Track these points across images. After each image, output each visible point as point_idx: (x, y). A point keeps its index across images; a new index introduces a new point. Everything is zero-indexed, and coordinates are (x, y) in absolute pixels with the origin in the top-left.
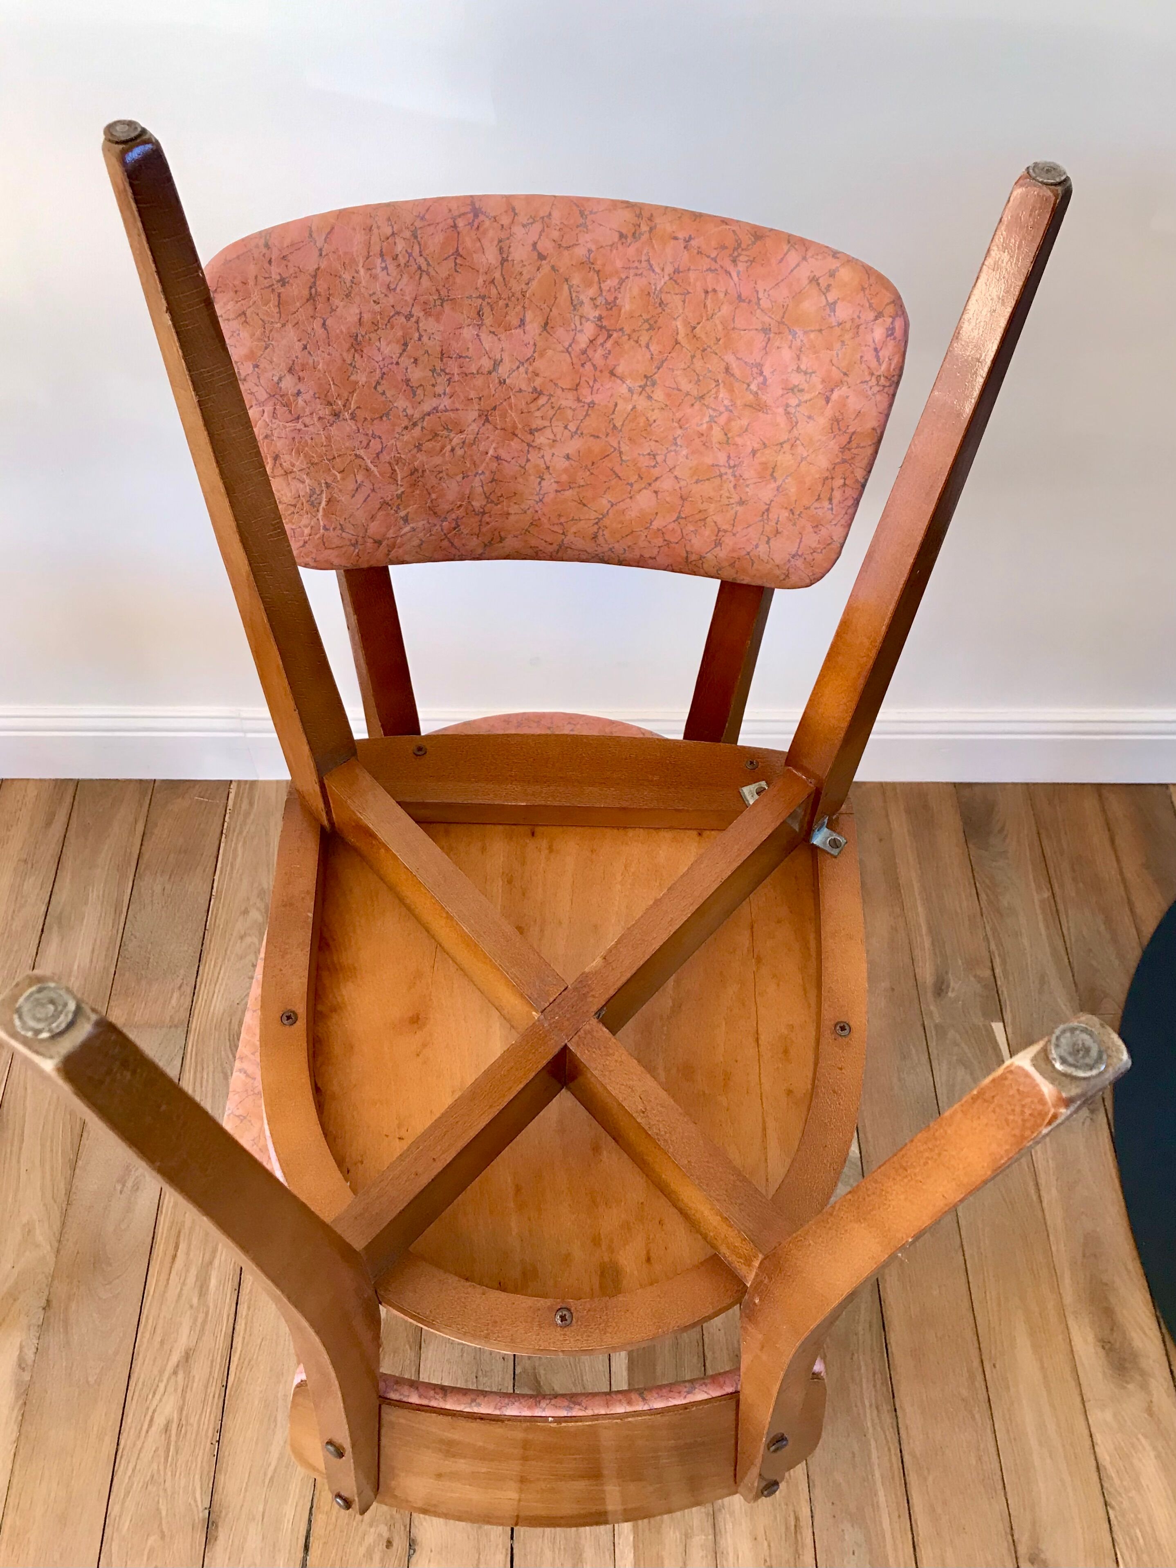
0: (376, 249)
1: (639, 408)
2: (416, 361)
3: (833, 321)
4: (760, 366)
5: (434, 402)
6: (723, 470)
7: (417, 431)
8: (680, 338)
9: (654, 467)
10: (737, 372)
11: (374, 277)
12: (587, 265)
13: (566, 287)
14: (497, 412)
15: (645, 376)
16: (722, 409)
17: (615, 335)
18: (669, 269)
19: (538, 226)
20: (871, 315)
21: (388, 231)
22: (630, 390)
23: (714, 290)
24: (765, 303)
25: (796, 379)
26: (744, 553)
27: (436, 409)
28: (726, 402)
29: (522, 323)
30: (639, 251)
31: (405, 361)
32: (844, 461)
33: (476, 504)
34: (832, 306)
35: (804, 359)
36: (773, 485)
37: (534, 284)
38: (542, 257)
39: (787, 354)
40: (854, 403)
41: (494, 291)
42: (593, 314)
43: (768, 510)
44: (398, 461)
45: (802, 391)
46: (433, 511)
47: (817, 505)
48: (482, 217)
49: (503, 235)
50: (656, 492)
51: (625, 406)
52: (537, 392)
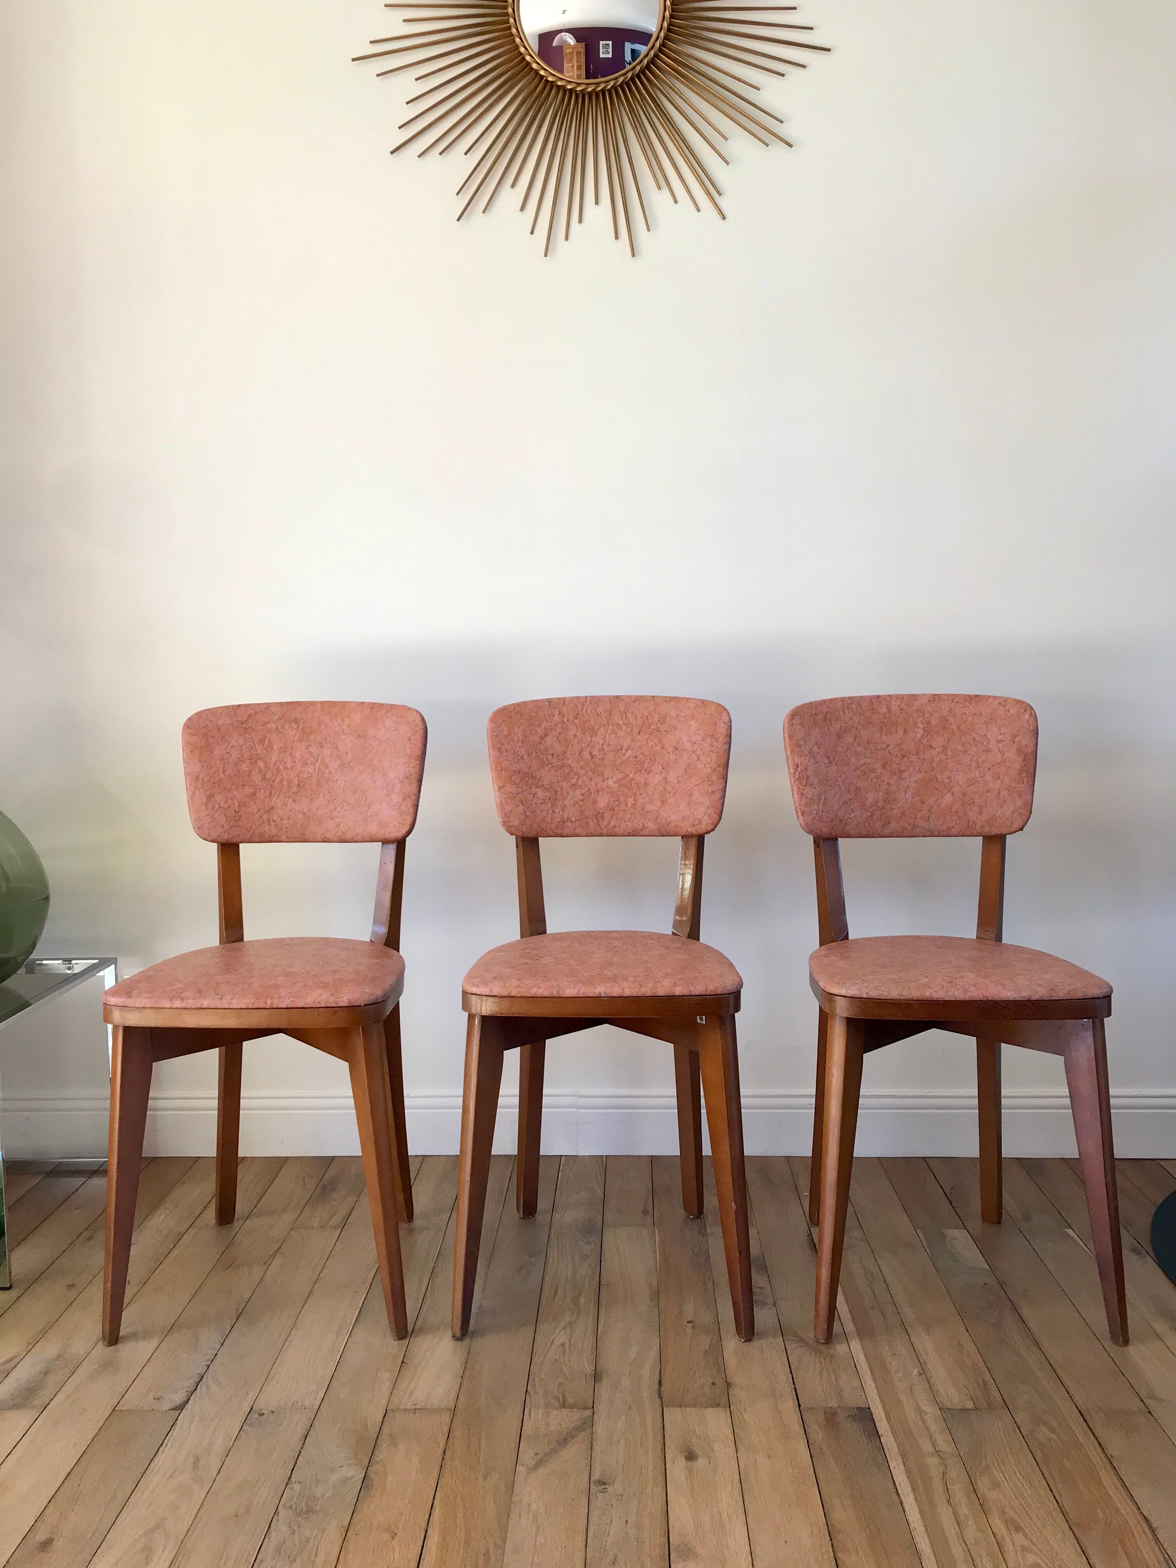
0: (846, 707)
1: (942, 759)
2: (859, 745)
3: (1009, 715)
4: (986, 736)
5: (865, 760)
6: (978, 779)
7: (858, 772)
8: (955, 731)
9: (951, 782)
10: (977, 739)
11: (845, 715)
12: (918, 710)
13: (911, 719)
14: (888, 764)
15: (944, 747)
16: (974, 754)
17: (931, 733)
18: (947, 709)
19: (900, 700)
20: (1023, 710)
21: (849, 702)
22: (938, 752)
23: (965, 713)
25: (1000, 737)
26: (992, 815)
27: (866, 763)
28: (976, 751)
29: (897, 731)
30: (936, 705)
31: (855, 744)
32: (1025, 766)
33: (880, 804)
34: (1009, 710)
35: (1002, 730)
36: (999, 781)
37: (900, 718)
38: (902, 709)
39: (995, 729)
40: (1024, 742)
41: (886, 721)
42: (922, 726)
43: (999, 792)
44: (851, 783)
45: (1003, 741)
46: (863, 807)
47: (1018, 786)
48: (880, 698)
49: (888, 703)
50: (952, 793)
51: (937, 759)
52: (903, 756)
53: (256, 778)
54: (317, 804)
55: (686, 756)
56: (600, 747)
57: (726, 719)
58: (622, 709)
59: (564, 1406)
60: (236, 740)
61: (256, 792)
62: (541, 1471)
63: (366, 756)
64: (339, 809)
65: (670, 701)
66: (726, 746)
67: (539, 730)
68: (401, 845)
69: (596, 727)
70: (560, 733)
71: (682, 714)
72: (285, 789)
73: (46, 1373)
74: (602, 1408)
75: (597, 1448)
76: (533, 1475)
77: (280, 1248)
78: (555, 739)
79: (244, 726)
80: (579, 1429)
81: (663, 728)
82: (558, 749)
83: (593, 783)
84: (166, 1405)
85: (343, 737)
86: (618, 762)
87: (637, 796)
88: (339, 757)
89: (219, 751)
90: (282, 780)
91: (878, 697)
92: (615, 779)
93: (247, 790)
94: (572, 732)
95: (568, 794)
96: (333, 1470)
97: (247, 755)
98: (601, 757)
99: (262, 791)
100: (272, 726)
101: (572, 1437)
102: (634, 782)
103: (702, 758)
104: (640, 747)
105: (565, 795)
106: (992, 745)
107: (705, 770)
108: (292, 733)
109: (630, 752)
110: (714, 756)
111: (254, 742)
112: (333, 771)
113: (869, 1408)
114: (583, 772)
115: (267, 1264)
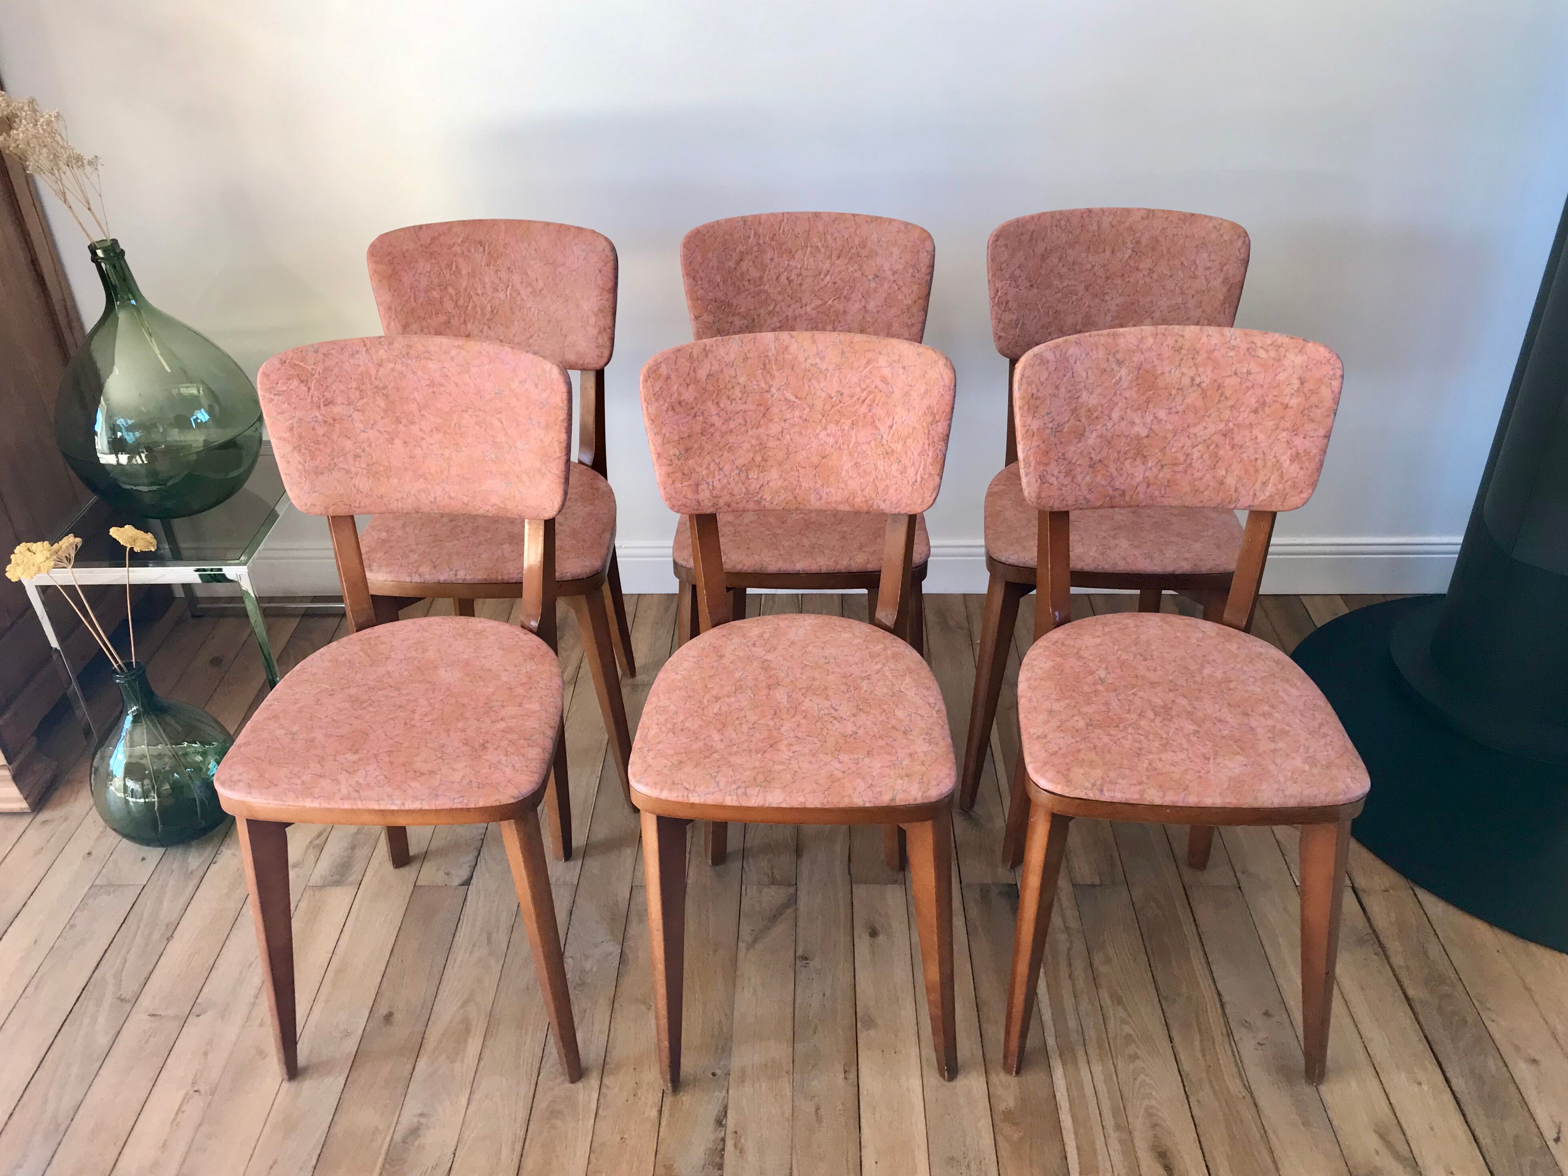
1: (1147, 282)
2: (1064, 266)
3: (1223, 239)
4: (1194, 261)
5: (1068, 282)
7: (1060, 294)
8: (1164, 253)
10: (1186, 263)
11: (1053, 234)
12: (1130, 227)
13: (1121, 237)
14: (1091, 286)
15: (1150, 269)
16: (1180, 279)
17: (1139, 254)
20: (1237, 236)
22: (1144, 275)
24: (1196, 237)
25: (1209, 264)
27: (1068, 285)
28: (1182, 277)
29: (1104, 251)
30: (1149, 222)
31: (1060, 265)
34: (1222, 235)
35: (1212, 256)
36: (1201, 309)
37: (1109, 237)
38: (1113, 226)
39: (1205, 255)
41: (1095, 239)
42: (1131, 246)
45: (1211, 269)
48: (1092, 213)
49: (1099, 219)
51: (1141, 282)
52: (1107, 278)
53: (449, 305)
54: (513, 332)
55: (886, 286)
56: (798, 271)
57: (930, 249)
58: (821, 229)
59: (773, 884)
60: (424, 266)
61: (450, 319)
62: (759, 946)
63: (557, 284)
64: (535, 337)
65: (872, 222)
66: (928, 277)
67: (734, 255)
68: (600, 376)
69: (794, 250)
70: (757, 257)
71: (884, 239)
72: (479, 316)
73: (353, 848)
74: (803, 886)
75: (801, 924)
76: (751, 951)
78: (751, 263)
79: (428, 250)
80: (785, 906)
81: (864, 253)
82: (755, 273)
83: (791, 310)
84: (456, 882)
85: (531, 262)
86: (817, 288)
87: (836, 323)
88: (530, 284)
89: (407, 279)
90: (475, 307)
91: (1090, 211)
92: (813, 306)
93: (442, 318)
94: (769, 256)
95: (765, 321)
96: (596, 945)
97: (436, 281)
98: (799, 282)
99: (456, 319)
100: (457, 249)
101: (781, 914)
102: (832, 309)
103: (903, 289)
104: (840, 272)
105: (762, 322)
106: (1200, 272)
107: (905, 302)
108: (479, 257)
109: (828, 277)
110: (915, 287)
111: (441, 267)
112: (525, 298)
113: (1016, 885)
114: (780, 298)
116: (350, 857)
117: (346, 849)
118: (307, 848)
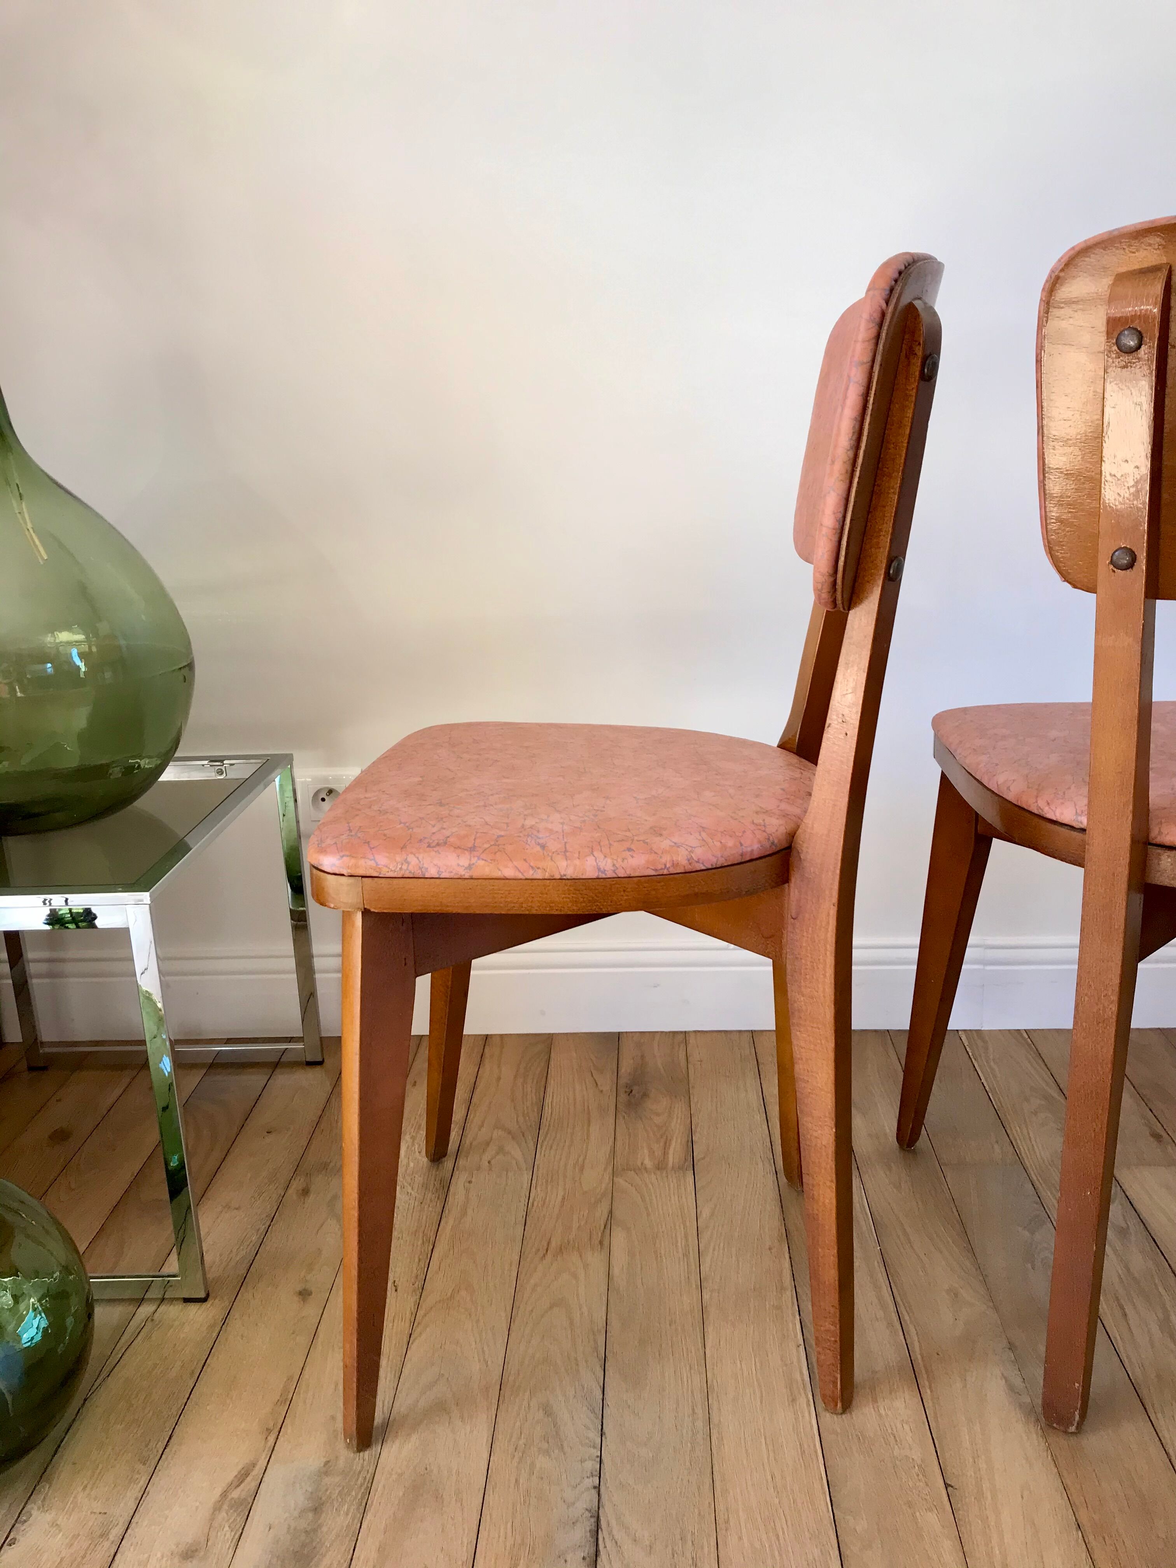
73: (317, 1508)
77: (611, 1212)
115: (603, 1243)
116: (312, 1531)
117: (303, 1511)
118: (217, 1508)
